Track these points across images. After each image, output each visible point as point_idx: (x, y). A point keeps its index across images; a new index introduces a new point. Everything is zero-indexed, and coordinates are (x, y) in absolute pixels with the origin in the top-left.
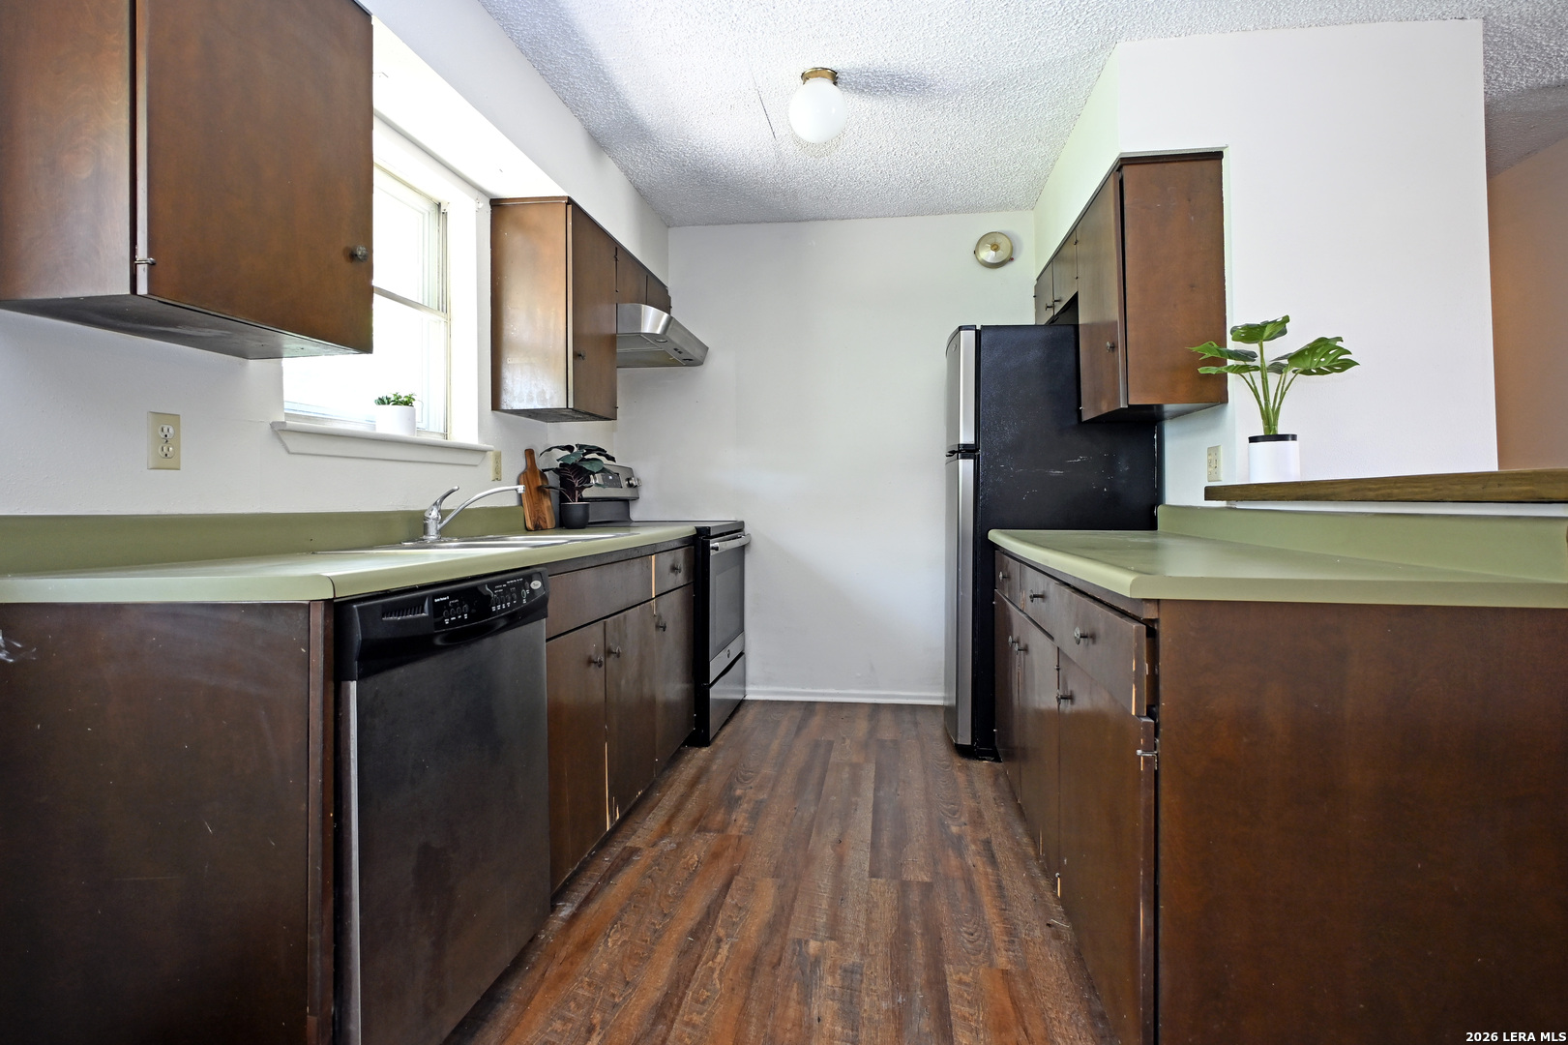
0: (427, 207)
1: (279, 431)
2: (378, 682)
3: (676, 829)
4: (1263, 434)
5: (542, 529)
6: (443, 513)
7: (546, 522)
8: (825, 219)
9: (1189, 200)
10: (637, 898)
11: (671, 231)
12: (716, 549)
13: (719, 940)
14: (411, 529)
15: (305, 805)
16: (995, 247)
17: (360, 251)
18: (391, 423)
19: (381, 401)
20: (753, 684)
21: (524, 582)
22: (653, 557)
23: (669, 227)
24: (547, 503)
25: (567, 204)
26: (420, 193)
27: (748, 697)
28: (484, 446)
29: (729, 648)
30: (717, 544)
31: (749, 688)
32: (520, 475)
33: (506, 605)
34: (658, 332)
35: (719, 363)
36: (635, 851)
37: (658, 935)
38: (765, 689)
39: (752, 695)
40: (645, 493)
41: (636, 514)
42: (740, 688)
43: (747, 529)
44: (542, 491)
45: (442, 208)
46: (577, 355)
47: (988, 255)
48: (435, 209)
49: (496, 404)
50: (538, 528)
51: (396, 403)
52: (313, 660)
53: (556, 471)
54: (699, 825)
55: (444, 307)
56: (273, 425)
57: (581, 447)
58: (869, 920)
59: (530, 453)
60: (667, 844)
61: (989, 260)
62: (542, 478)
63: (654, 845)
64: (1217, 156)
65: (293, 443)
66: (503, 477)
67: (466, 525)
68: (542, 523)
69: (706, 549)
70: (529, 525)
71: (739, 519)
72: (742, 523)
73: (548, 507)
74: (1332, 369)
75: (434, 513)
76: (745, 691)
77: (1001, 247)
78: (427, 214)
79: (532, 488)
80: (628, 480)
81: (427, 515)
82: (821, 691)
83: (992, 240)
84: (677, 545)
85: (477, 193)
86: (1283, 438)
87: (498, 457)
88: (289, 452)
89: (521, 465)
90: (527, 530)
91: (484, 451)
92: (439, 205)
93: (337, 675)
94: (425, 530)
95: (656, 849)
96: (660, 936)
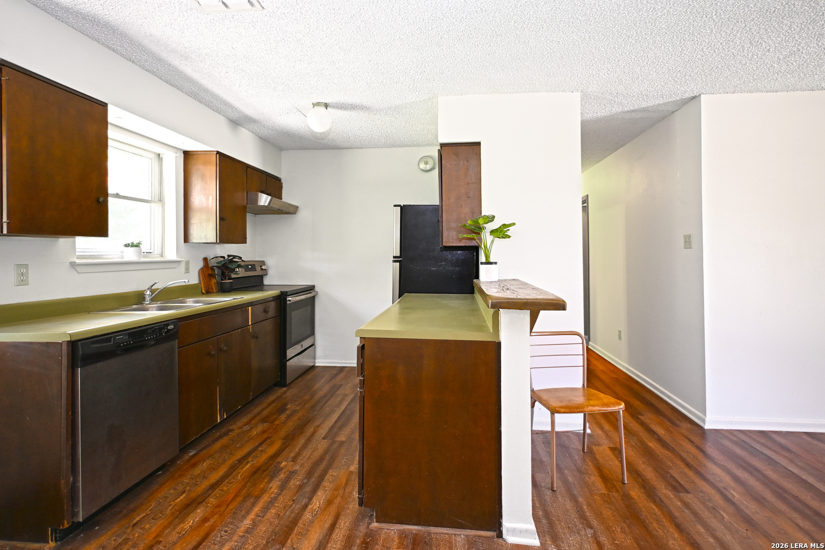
0: (153, 156)
1: (73, 265)
2: (91, 368)
3: (253, 422)
4: (485, 261)
5: (211, 293)
6: (152, 292)
7: (213, 289)
8: (352, 148)
9: (468, 162)
10: (225, 447)
11: (282, 152)
12: (290, 300)
13: (248, 462)
14: (136, 300)
15: (60, 410)
16: (426, 163)
17: (101, 199)
18: (130, 255)
19: (126, 246)
20: (319, 359)
21: (164, 327)
22: (250, 308)
23: (282, 150)
24: (214, 281)
25: (217, 154)
26: (149, 151)
27: (317, 365)
28: (179, 259)
29: (302, 343)
30: (290, 299)
31: (317, 361)
32: (199, 270)
33: (153, 337)
34: (266, 205)
35: (302, 214)
36: (232, 430)
37: (225, 461)
38: (323, 361)
39: (319, 363)
40: (270, 272)
41: (267, 281)
42: (313, 360)
43: (316, 289)
44: (212, 276)
45: (161, 156)
46: (221, 219)
47: (422, 166)
48: (157, 157)
49: (186, 239)
50: (208, 292)
51: (132, 246)
52: (63, 361)
53: (218, 267)
54: (264, 420)
55: (161, 200)
56: (71, 263)
57: (229, 256)
58: (311, 455)
59: (205, 259)
60: (247, 428)
61: (422, 168)
62: (212, 270)
63: (241, 428)
64: (478, 144)
65: (80, 269)
66: (190, 271)
67: (165, 296)
68: (211, 290)
69: (285, 300)
70: (204, 291)
71: (313, 284)
72: (314, 287)
73: (215, 283)
74: (503, 238)
75: (148, 292)
76: (315, 362)
77: (429, 163)
78: (153, 159)
79: (206, 275)
80: (261, 267)
81: (145, 293)
82: (345, 361)
83: (424, 160)
84: (271, 299)
85: (175, 150)
86: (491, 263)
87: (187, 263)
88: (79, 273)
89: (201, 264)
90: (203, 294)
91: (179, 262)
92: (159, 155)
93: (72, 366)
94: (144, 299)
95: (241, 430)
96: (226, 461)
